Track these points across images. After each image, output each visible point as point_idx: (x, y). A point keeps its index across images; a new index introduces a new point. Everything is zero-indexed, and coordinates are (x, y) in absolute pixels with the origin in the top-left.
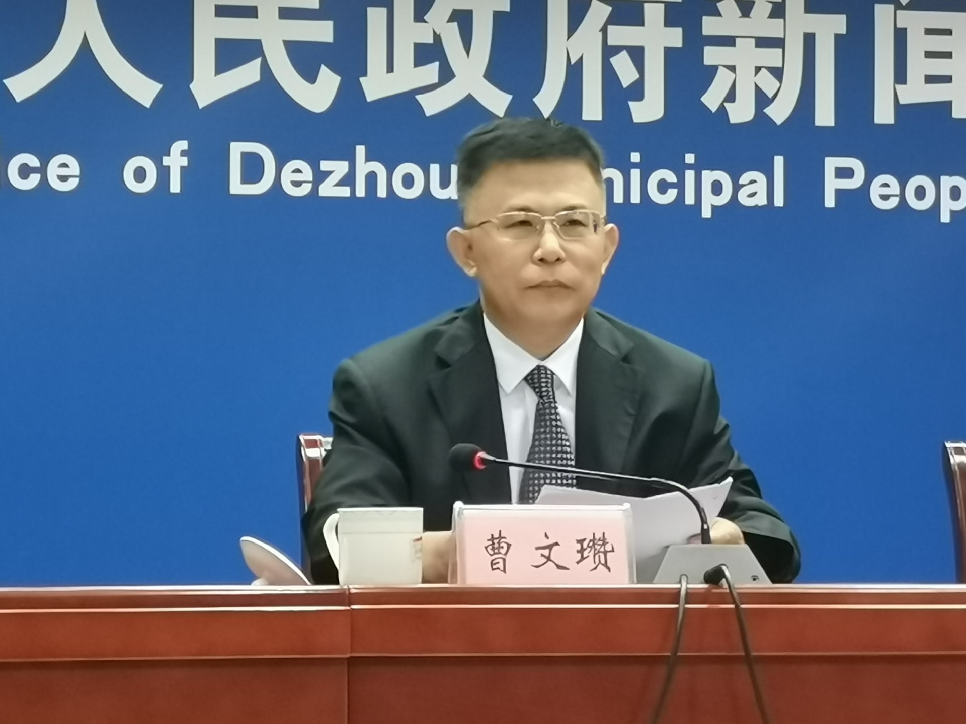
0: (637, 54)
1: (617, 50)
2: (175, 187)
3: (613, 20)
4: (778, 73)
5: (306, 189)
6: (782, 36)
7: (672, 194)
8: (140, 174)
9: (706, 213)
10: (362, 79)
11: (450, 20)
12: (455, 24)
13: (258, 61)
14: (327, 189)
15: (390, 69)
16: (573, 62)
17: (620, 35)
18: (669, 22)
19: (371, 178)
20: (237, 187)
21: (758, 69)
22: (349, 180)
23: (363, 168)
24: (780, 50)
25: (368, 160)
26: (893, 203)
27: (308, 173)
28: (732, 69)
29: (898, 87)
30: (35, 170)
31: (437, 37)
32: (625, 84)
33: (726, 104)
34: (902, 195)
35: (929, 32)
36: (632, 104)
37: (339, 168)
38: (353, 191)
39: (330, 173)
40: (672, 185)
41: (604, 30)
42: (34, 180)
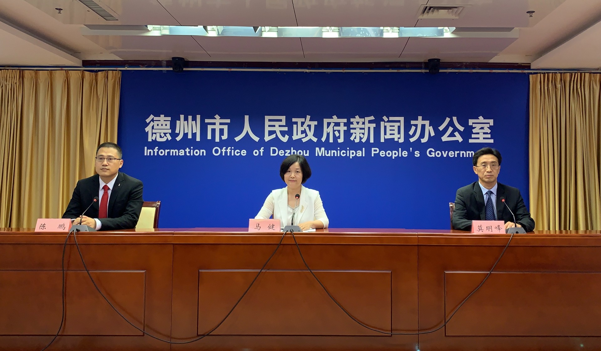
0: (339, 131)
1: (336, 131)
2: (262, 155)
3: (334, 126)
4: (363, 134)
5: (283, 155)
6: (364, 127)
7: (345, 155)
8: (256, 153)
9: (351, 158)
10: (292, 137)
11: (307, 126)
13: (275, 134)
15: (297, 135)
16: (328, 133)
17: (336, 128)
18: (344, 126)
20: (272, 155)
21: (360, 133)
23: (292, 151)
24: (364, 130)
26: (384, 155)
27: (283, 152)
28: (355, 133)
29: (385, 136)
30: (239, 152)
31: (305, 129)
32: (337, 136)
33: (355, 139)
34: (386, 154)
35: (390, 126)
36: (338, 140)
37: (289, 151)
39: (287, 152)
40: (345, 153)
42: (239, 154)
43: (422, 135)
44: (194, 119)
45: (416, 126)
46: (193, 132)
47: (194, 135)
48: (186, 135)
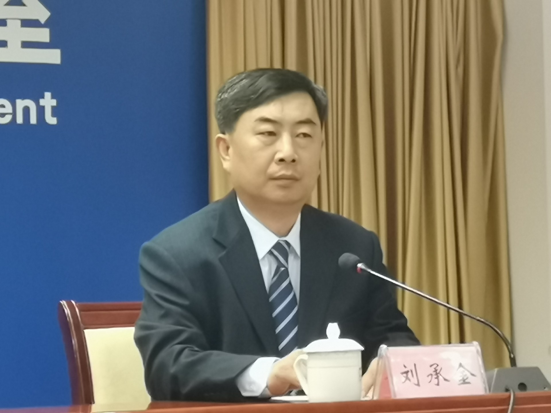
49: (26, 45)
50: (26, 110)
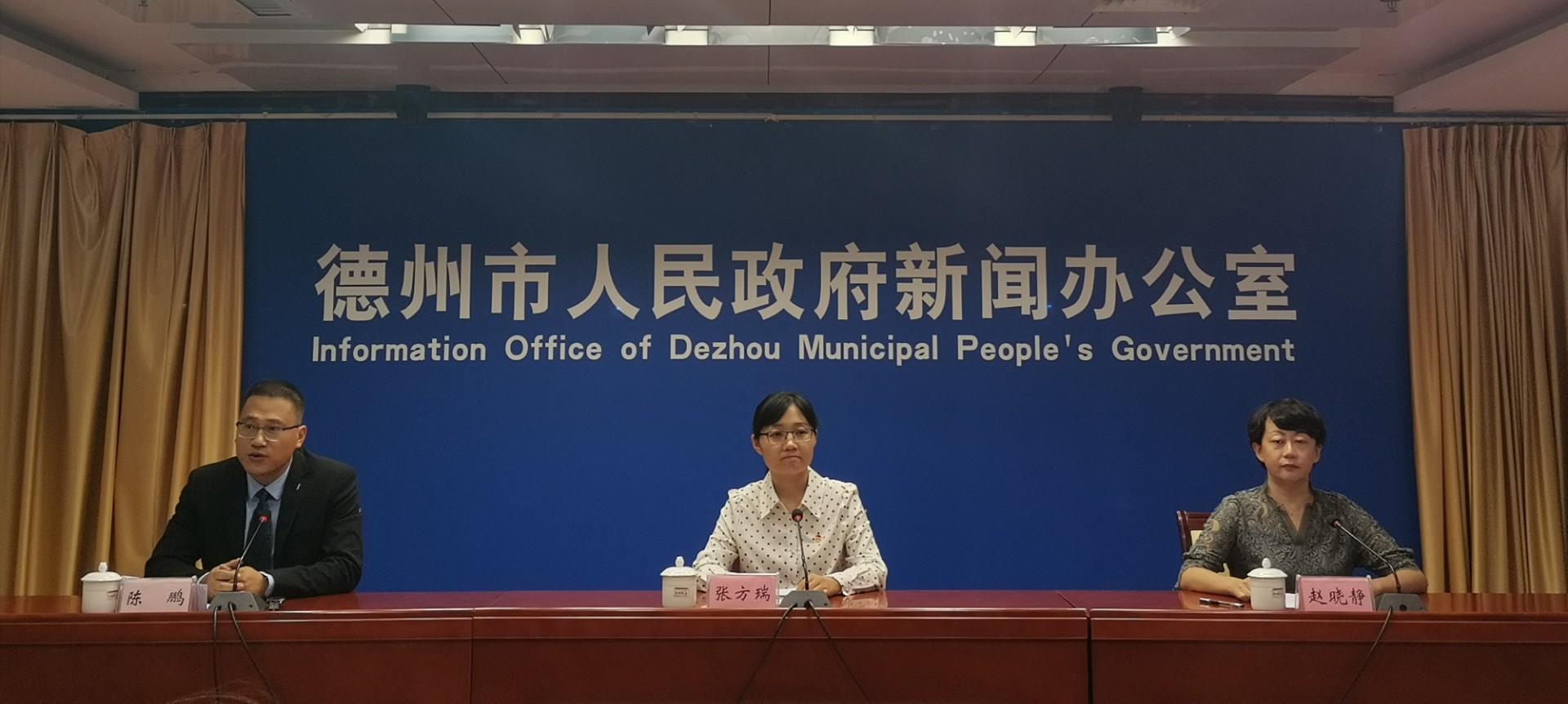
0: (864, 288)
1: (855, 286)
2: (645, 356)
3: (852, 272)
4: (934, 295)
5: (706, 356)
6: (935, 277)
7: (882, 355)
8: (629, 351)
9: (899, 363)
10: (733, 304)
11: (774, 274)
12: (776, 276)
13: (684, 296)
14: (716, 356)
15: (746, 298)
16: (833, 291)
17: (856, 279)
18: (879, 272)
19: (737, 350)
20: (674, 356)
21: (924, 294)
22: (726, 351)
23: (733, 346)
24: (934, 284)
25: (735, 342)
26: (992, 357)
27: (707, 349)
28: (911, 293)
29: (994, 300)
30: (581, 350)
31: (768, 282)
32: (859, 302)
33: (909, 311)
34: (997, 353)
35: (1009, 273)
36: (862, 312)
37: (722, 346)
38: (728, 356)
39: (717, 348)
40: (882, 350)
41: (848, 277)
42: (581, 354)
43: (1098, 300)
44: (454, 256)
45: (1080, 271)
46: (451, 294)
47: (453, 301)
48: (430, 301)
49: (1270, 308)
50: (1272, 352)
